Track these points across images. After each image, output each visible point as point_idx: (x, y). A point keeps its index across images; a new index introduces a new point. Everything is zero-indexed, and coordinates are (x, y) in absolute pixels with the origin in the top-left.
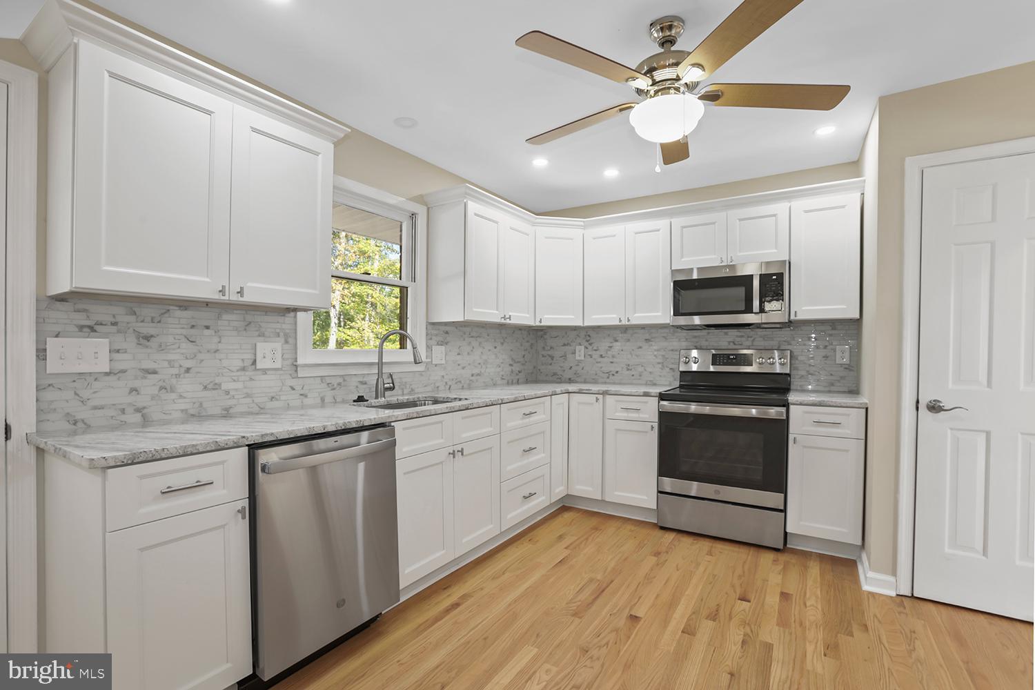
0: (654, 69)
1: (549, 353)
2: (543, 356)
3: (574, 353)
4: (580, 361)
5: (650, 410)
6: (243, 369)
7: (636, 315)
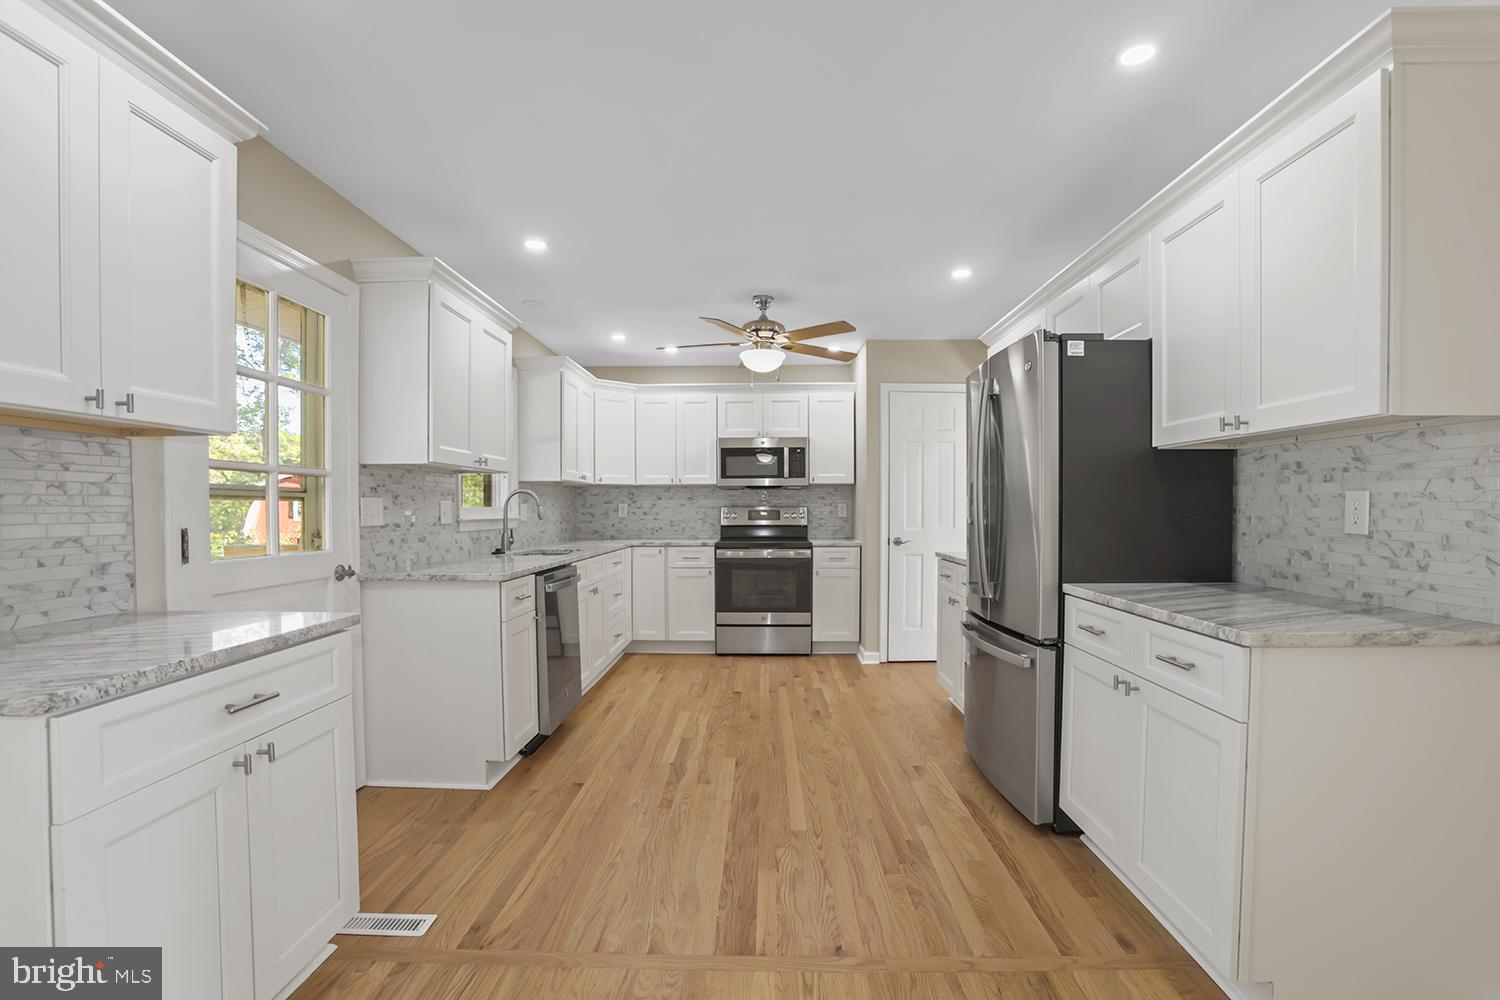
0: (760, 330)
1: (589, 511)
2: (583, 514)
3: (617, 510)
4: (622, 518)
5: (707, 558)
6: (435, 524)
7: (687, 476)
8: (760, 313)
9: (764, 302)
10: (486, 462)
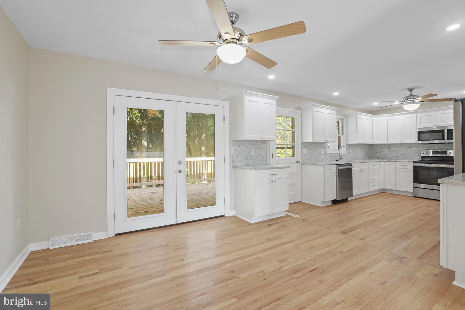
1: (376, 151)
2: (373, 152)
3: (384, 151)
4: (386, 153)
5: (411, 166)
6: (320, 154)
7: (405, 141)
8: (410, 93)
9: (411, 90)
10: (327, 141)
